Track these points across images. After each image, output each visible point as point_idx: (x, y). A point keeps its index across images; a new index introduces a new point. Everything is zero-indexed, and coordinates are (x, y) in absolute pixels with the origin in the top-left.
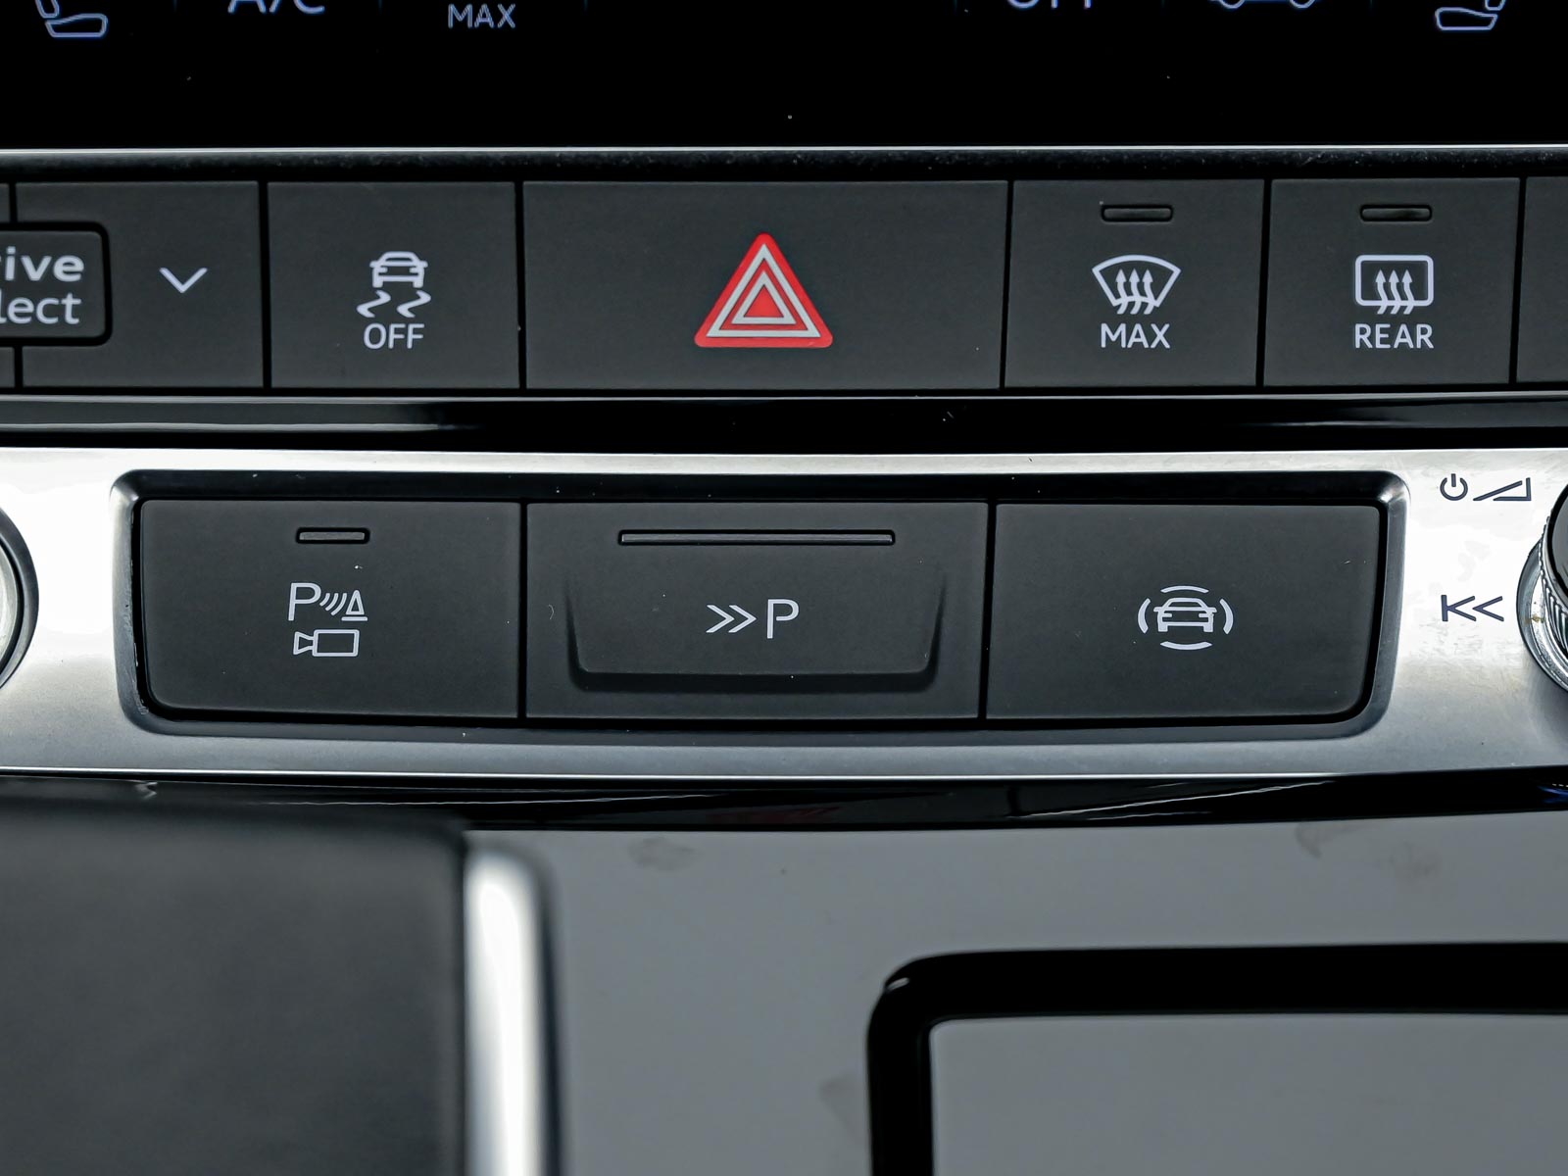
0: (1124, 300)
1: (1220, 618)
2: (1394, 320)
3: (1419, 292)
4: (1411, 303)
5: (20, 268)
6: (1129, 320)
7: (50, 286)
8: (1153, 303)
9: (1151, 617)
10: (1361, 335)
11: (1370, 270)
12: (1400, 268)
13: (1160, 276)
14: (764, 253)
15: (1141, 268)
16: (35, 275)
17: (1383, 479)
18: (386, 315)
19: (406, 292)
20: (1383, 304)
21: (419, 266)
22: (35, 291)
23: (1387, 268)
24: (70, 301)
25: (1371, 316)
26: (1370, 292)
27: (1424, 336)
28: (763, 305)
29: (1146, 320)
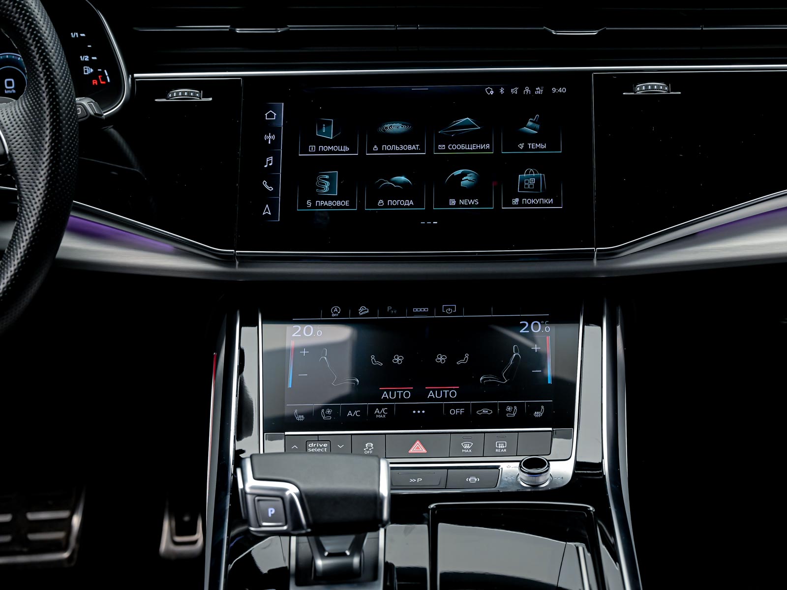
0: (465, 447)
1: (477, 480)
2: (501, 449)
3: (504, 445)
4: (503, 447)
5: (319, 445)
6: (466, 449)
7: (323, 447)
8: (469, 447)
9: (468, 480)
10: (497, 450)
11: (498, 443)
12: (502, 443)
13: (470, 444)
14: (418, 442)
15: (468, 444)
16: (321, 446)
17: (499, 466)
18: (368, 450)
19: (371, 447)
20: (500, 447)
21: (372, 444)
22: (321, 448)
23: (500, 443)
24: (325, 449)
25: (498, 448)
26: (498, 446)
27: (505, 450)
28: (418, 448)
29: (468, 449)
